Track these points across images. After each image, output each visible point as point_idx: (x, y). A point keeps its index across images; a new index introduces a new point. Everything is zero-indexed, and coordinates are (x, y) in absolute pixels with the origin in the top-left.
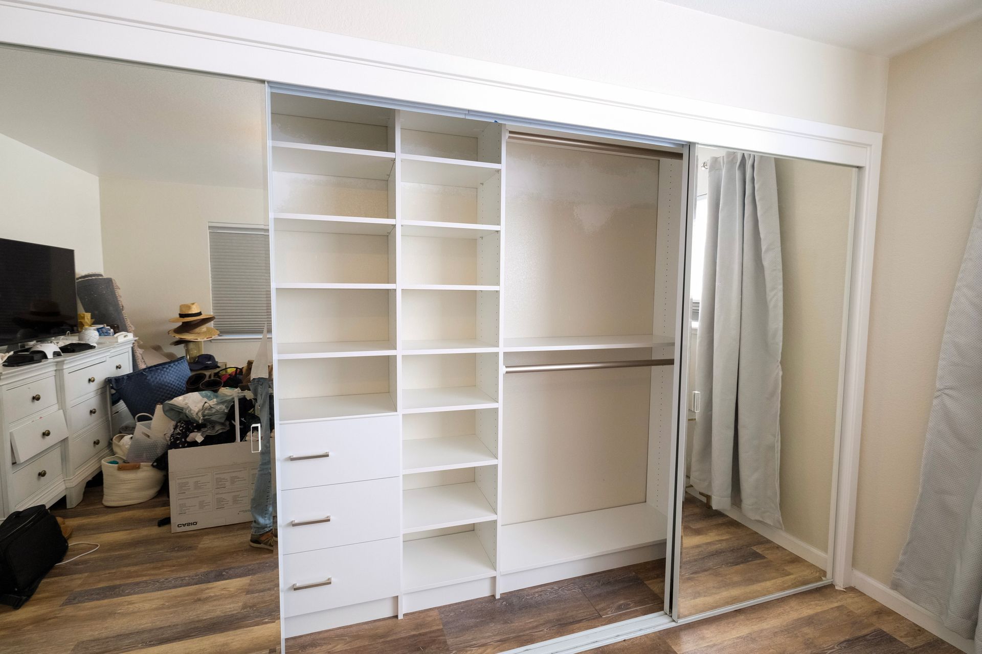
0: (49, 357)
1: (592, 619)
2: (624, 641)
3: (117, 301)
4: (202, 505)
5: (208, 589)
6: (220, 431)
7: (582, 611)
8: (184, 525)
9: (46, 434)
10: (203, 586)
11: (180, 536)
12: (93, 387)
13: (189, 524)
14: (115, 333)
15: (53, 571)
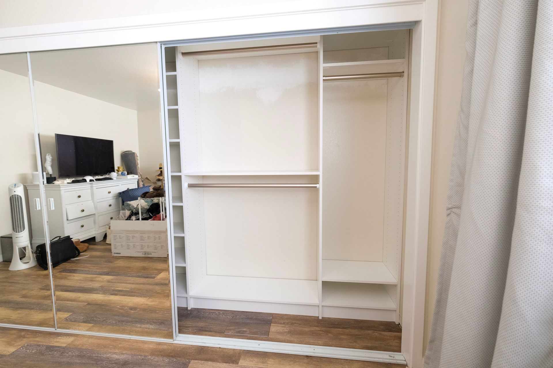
0: (87, 181)
1: (218, 333)
2: (220, 348)
3: (136, 162)
4: (122, 246)
5: (99, 277)
6: (145, 217)
7: (218, 327)
8: (116, 253)
9: (83, 211)
10: (98, 276)
11: (114, 257)
12: (111, 195)
13: (118, 253)
14: (128, 174)
15: (69, 261)
